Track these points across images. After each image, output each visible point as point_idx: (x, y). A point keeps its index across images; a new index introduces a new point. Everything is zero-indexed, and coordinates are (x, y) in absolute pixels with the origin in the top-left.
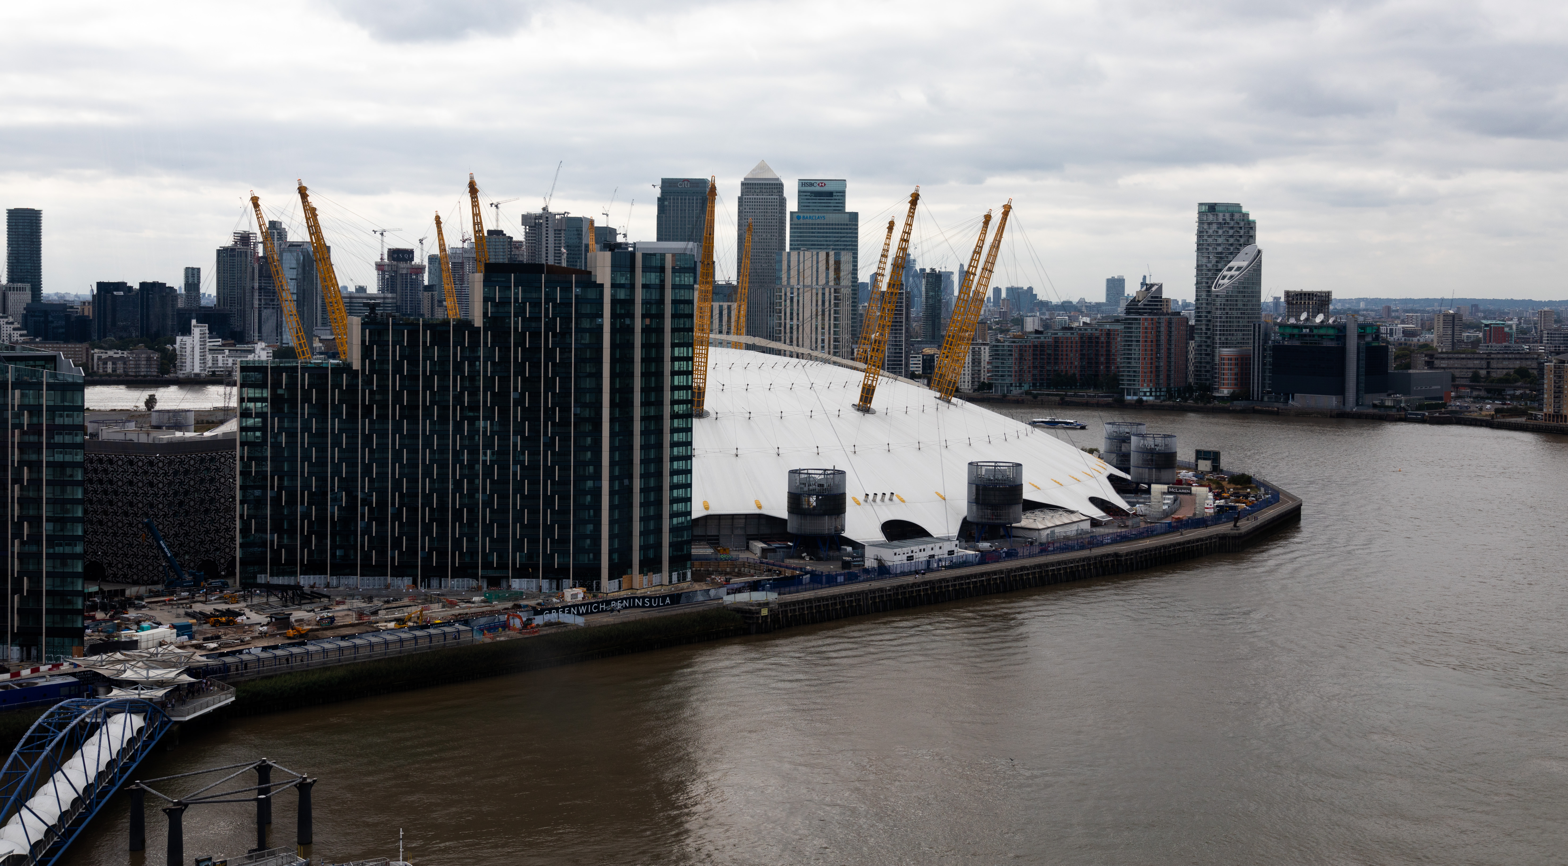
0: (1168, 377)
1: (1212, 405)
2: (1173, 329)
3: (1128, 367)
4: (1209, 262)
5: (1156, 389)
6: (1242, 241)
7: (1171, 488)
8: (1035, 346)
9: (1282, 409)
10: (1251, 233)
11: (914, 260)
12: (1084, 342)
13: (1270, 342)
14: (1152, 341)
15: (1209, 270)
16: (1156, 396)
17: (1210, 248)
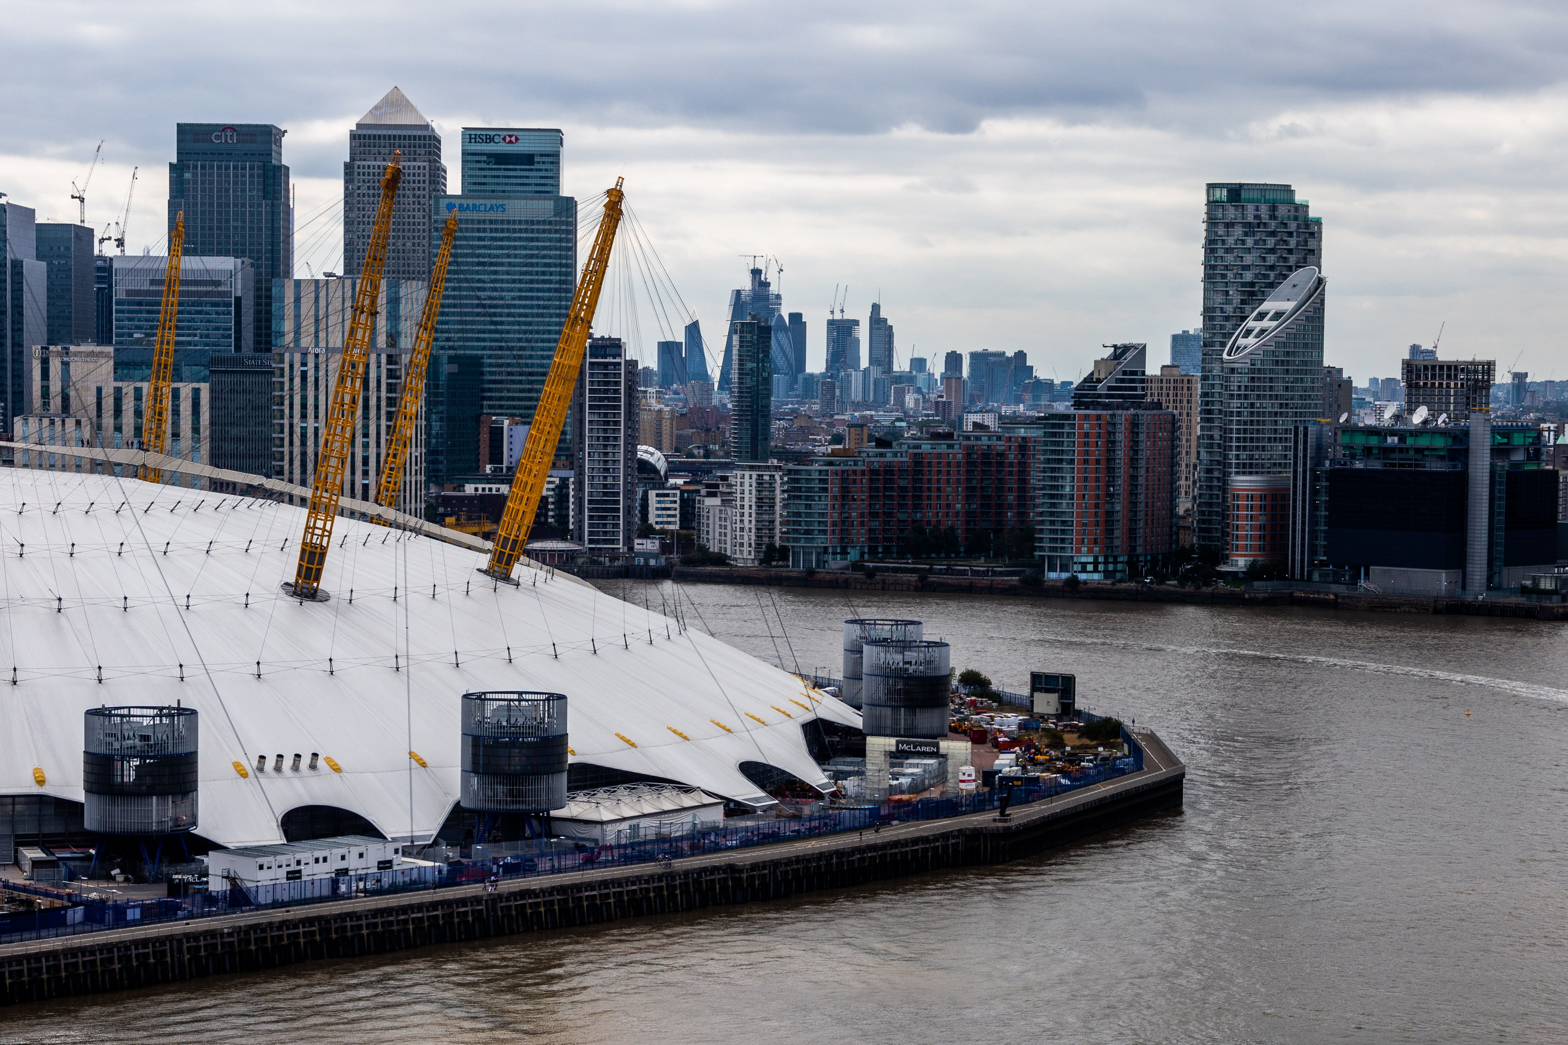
0: (1132, 532)
1: (1210, 589)
2: (1142, 437)
3: (1052, 514)
4: (1228, 302)
5: (1106, 557)
6: (1292, 259)
7: (903, 743)
8: (874, 472)
9: (1344, 597)
10: (1312, 244)
11: (778, 297)
12: (973, 463)
13: (1327, 463)
14: (1098, 462)
15: (1227, 318)
16: (1106, 572)
17: (1230, 275)
